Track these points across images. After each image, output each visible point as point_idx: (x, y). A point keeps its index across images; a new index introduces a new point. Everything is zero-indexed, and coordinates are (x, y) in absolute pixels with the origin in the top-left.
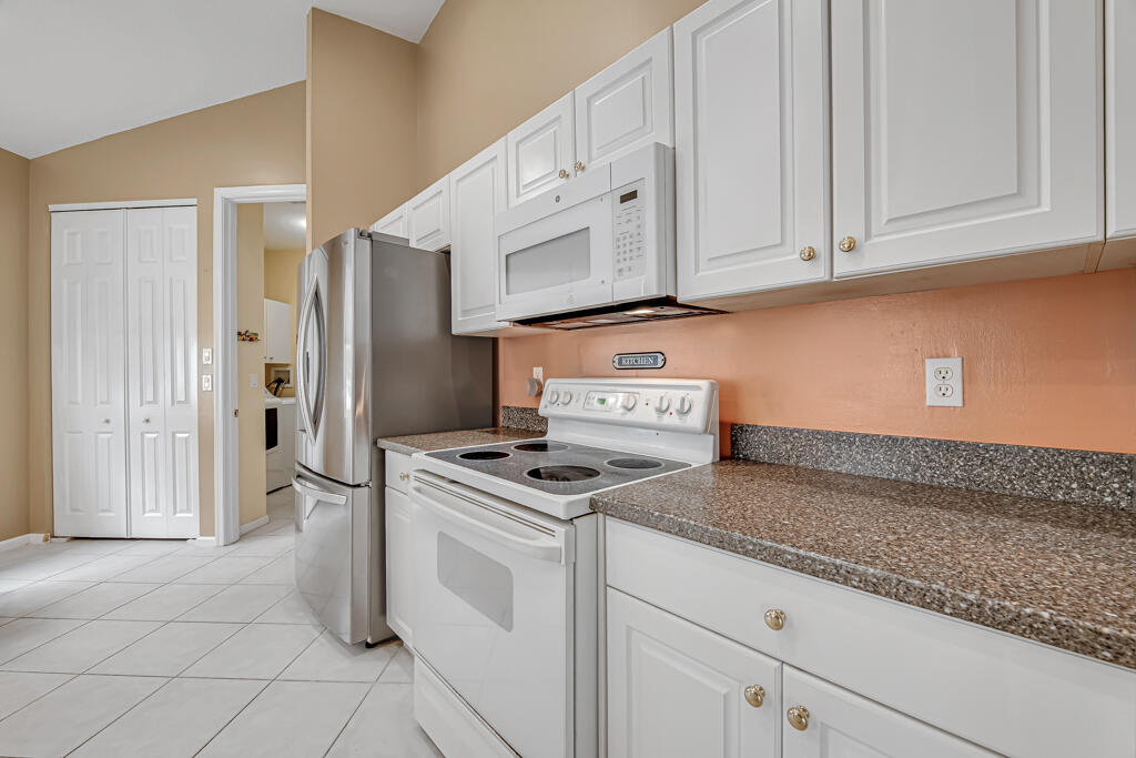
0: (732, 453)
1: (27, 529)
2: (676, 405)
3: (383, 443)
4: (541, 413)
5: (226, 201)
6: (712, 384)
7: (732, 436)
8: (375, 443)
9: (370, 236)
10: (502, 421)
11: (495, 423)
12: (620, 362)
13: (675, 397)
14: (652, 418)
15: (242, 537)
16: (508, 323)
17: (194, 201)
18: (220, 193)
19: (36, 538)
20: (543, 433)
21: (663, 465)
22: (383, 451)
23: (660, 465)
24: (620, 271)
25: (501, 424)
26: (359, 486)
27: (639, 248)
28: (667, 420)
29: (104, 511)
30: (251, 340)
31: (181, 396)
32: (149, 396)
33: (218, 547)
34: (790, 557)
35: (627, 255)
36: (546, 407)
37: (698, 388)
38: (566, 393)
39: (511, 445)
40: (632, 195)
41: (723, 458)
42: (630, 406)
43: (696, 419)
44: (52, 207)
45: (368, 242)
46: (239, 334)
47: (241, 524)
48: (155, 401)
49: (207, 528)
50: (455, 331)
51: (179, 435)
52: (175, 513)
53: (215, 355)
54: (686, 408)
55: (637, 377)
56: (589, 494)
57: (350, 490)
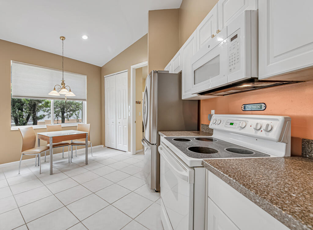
0: (302, 154)
1: (101, 144)
2: (264, 127)
3: (160, 133)
4: (210, 127)
5: (133, 68)
6: (285, 118)
7: (303, 145)
8: (158, 132)
9: (157, 72)
10: (201, 129)
11: (199, 129)
12: (245, 108)
13: (264, 123)
14: (252, 132)
15: (137, 153)
16: (196, 95)
17: (127, 70)
18: (132, 67)
19: (103, 146)
20: (212, 134)
21: (254, 153)
22: (160, 135)
23: (253, 153)
24: (231, 70)
25: (201, 130)
26: (153, 144)
27: (238, 59)
28: (259, 134)
29: (113, 142)
30: (139, 103)
31: (125, 118)
32: (120, 118)
33: (131, 155)
34: (277, 213)
35: (233, 63)
36: (212, 125)
37: (277, 120)
38: (218, 120)
39: (194, 137)
40: (236, 37)
41: (293, 155)
42: (243, 127)
43: (274, 135)
44: (105, 76)
45: (157, 74)
46: (136, 102)
47: (136, 150)
48: (121, 118)
49: (129, 150)
50: (183, 98)
51: (125, 127)
52: (124, 145)
53: (131, 107)
54: (269, 129)
55: (252, 114)
56: (202, 159)
57: (151, 145)
